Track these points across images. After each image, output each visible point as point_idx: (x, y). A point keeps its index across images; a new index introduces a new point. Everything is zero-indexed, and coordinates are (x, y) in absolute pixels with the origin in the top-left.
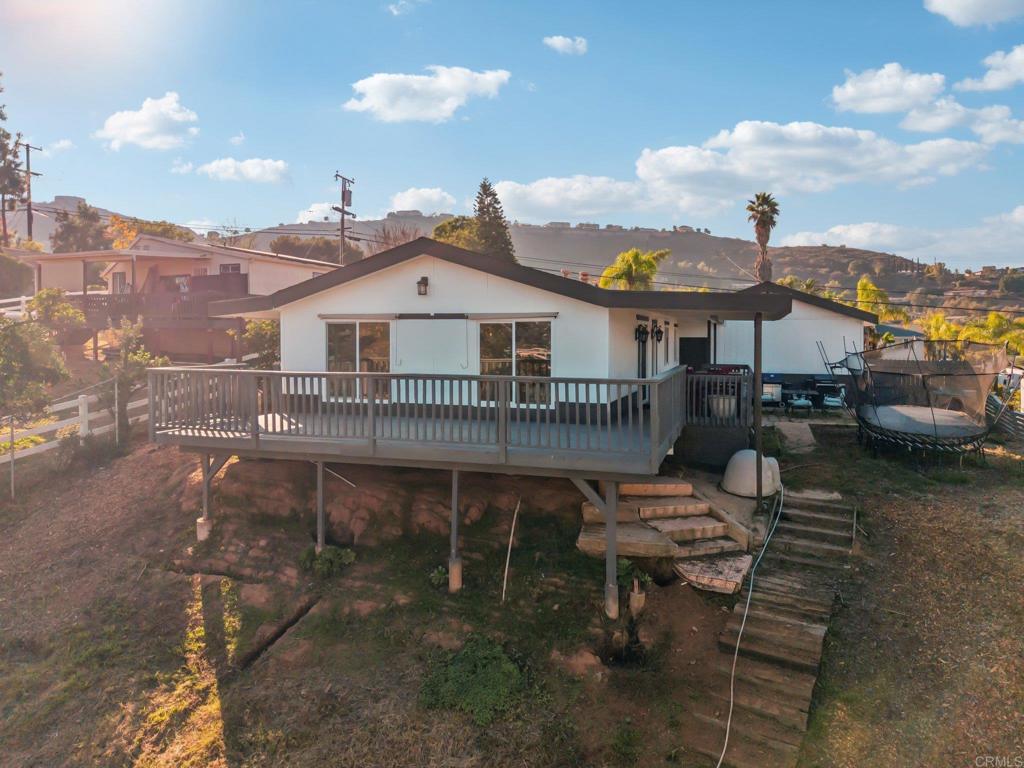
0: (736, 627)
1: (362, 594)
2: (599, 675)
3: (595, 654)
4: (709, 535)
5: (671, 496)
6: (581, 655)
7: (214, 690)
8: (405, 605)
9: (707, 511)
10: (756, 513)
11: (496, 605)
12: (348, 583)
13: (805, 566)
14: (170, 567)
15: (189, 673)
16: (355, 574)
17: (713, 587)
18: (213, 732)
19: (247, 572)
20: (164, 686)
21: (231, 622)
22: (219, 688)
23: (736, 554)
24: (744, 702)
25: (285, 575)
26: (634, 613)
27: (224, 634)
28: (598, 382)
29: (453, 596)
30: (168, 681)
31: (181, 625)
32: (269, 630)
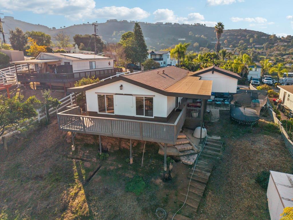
0: (191, 173)
1: (111, 165)
2: (162, 184)
3: (161, 179)
4: (189, 149)
5: (181, 138)
6: (158, 180)
7: (82, 187)
8: (121, 168)
9: (189, 142)
10: (200, 143)
11: (140, 167)
12: (108, 162)
13: (208, 158)
14: (67, 157)
15: (76, 183)
16: (109, 160)
17: (188, 163)
18: (83, 197)
19: (85, 159)
20: (72, 187)
21: (83, 171)
22: (83, 187)
23: (194, 154)
24: (191, 191)
25: (93, 160)
26: (170, 169)
27: (82, 174)
29: (131, 165)
30: (72, 186)
31: (73, 172)
32: (92, 173)
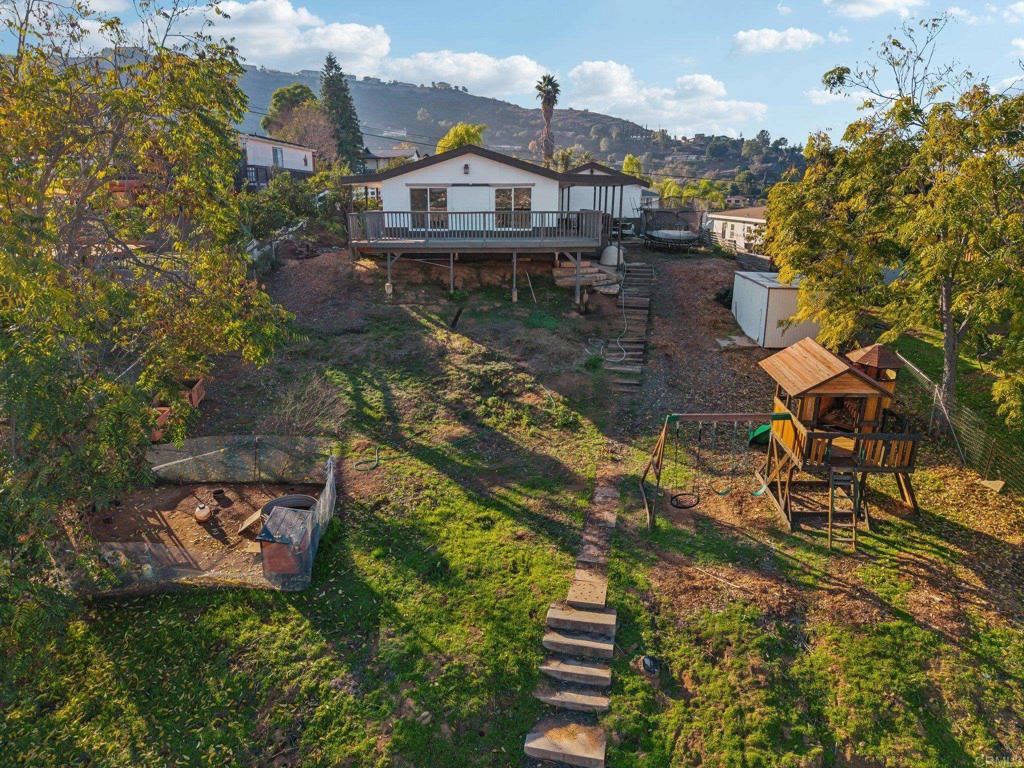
0: (621, 301)
1: (481, 304)
2: (580, 317)
3: (577, 313)
4: (602, 278)
5: (583, 267)
6: (572, 313)
8: (500, 306)
9: (599, 271)
10: (617, 271)
11: (535, 304)
12: (472, 302)
13: (638, 285)
14: (385, 303)
15: (435, 330)
16: (473, 299)
17: (610, 293)
18: (464, 340)
19: (424, 302)
20: (432, 333)
21: (434, 317)
22: (452, 332)
23: (613, 283)
24: (629, 317)
25: (442, 302)
26: (586, 301)
27: (435, 320)
28: (553, 212)
29: (517, 303)
31: (416, 319)
32: (451, 318)
